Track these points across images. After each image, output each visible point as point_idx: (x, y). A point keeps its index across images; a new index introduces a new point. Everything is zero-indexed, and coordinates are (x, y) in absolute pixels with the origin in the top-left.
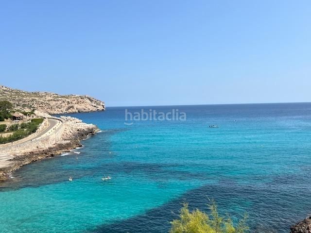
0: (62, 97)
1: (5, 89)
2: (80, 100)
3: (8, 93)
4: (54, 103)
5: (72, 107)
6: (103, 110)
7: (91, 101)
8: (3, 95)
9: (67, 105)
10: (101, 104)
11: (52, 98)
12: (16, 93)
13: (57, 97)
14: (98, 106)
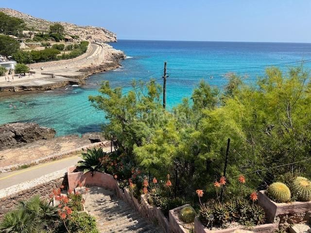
0: (82, 28)
1: (31, 18)
2: (96, 31)
3: (34, 21)
5: (90, 37)
6: (115, 41)
7: (105, 32)
8: (31, 24)
9: (86, 35)
10: (114, 36)
11: (72, 28)
12: (41, 22)
13: (77, 27)
14: (111, 38)
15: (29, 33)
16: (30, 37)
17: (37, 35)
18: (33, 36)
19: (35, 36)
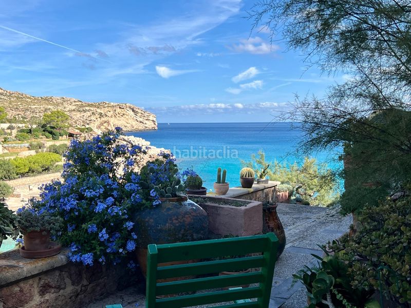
0: (91, 105)
2: (118, 110)
3: (5, 98)
4: (79, 115)
5: (107, 122)
6: (153, 129)
7: (135, 112)
9: (99, 119)
10: (151, 118)
11: (74, 107)
12: (18, 98)
13: (82, 106)
14: (147, 122)
15: (9, 128)
16: (10, 134)
17: (22, 131)
18: (14, 132)
19: (18, 131)
